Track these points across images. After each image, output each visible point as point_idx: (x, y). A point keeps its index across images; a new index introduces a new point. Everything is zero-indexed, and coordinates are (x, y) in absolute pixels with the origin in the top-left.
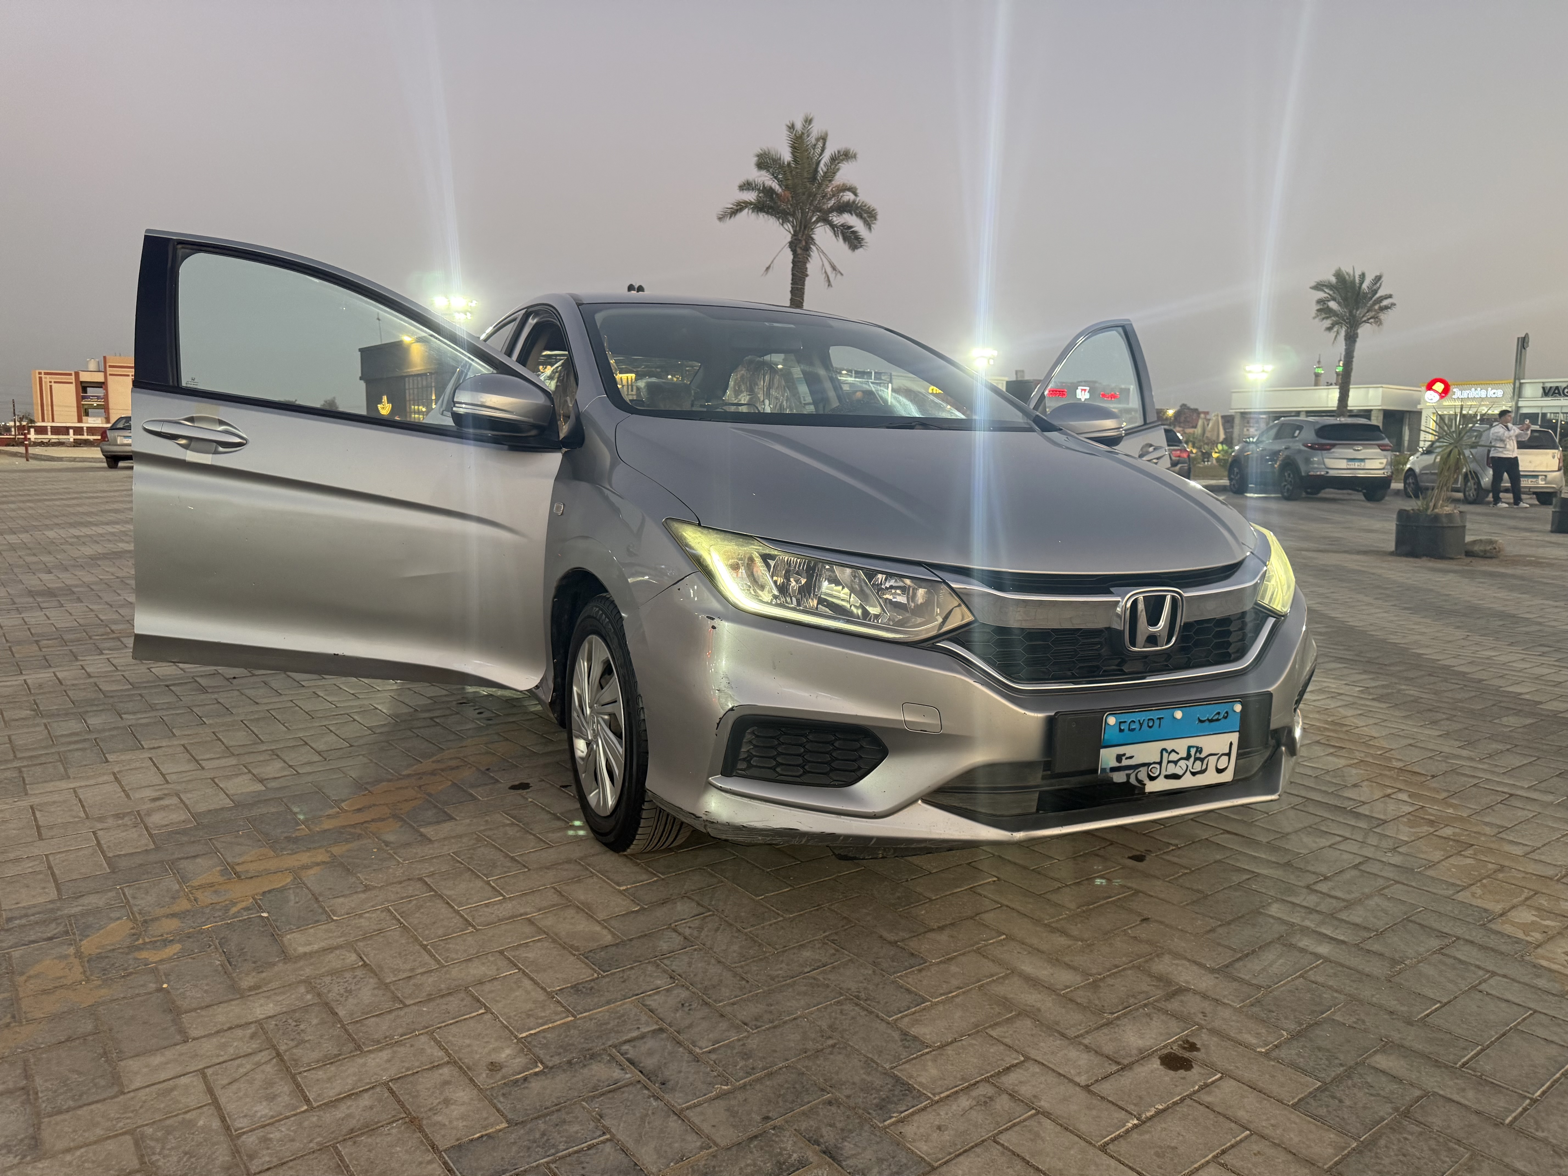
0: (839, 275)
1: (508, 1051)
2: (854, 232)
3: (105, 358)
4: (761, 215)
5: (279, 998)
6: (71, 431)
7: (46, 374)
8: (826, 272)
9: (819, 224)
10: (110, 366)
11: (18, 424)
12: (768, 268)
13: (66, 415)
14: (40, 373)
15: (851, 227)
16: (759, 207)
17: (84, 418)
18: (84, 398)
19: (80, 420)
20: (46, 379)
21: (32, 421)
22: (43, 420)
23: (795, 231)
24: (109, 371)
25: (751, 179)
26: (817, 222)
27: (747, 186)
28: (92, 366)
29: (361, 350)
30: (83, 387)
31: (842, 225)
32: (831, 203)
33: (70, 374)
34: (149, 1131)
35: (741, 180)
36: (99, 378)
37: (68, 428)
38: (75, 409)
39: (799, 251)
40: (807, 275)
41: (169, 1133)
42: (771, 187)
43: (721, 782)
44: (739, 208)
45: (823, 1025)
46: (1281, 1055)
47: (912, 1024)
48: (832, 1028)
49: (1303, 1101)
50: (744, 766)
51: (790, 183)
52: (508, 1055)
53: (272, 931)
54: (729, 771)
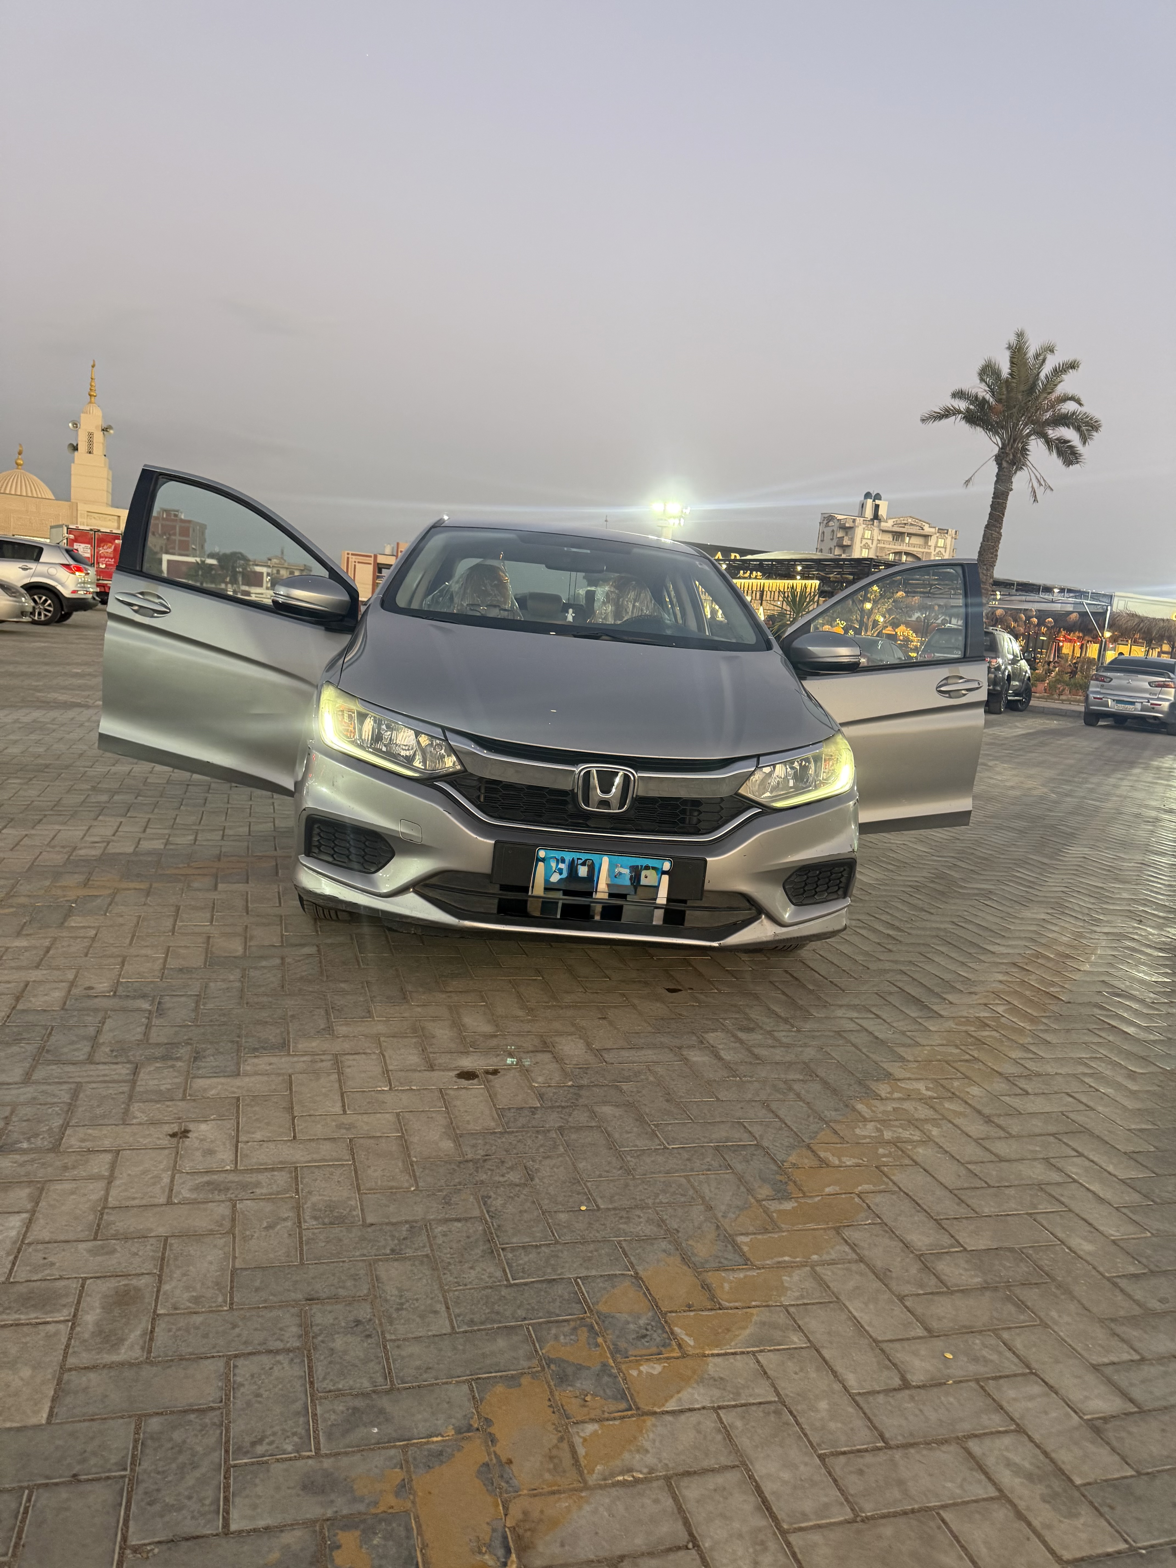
0: (1048, 491)
1: (105, 985)
2: (1071, 447)
3: (398, 544)
4: (971, 426)
7: (352, 554)
8: (1032, 486)
9: (1033, 437)
12: (968, 481)
14: (348, 554)
15: (1069, 441)
16: (971, 418)
18: (378, 577)
20: (352, 559)
23: (1003, 444)
25: (964, 390)
26: (1029, 435)
27: (958, 394)
28: (388, 551)
30: (379, 568)
31: (1057, 439)
32: (1048, 415)
33: (370, 556)
35: (956, 388)
36: (392, 561)
38: (371, 587)
39: (1005, 464)
40: (1011, 490)
42: (984, 398)
43: (303, 859)
44: (947, 413)
45: (290, 1013)
46: (543, 1090)
47: (342, 1025)
48: (293, 1016)
49: (509, 1109)
50: (316, 851)
51: (1004, 397)
52: (103, 985)
53: (69, 913)
54: (308, 853)
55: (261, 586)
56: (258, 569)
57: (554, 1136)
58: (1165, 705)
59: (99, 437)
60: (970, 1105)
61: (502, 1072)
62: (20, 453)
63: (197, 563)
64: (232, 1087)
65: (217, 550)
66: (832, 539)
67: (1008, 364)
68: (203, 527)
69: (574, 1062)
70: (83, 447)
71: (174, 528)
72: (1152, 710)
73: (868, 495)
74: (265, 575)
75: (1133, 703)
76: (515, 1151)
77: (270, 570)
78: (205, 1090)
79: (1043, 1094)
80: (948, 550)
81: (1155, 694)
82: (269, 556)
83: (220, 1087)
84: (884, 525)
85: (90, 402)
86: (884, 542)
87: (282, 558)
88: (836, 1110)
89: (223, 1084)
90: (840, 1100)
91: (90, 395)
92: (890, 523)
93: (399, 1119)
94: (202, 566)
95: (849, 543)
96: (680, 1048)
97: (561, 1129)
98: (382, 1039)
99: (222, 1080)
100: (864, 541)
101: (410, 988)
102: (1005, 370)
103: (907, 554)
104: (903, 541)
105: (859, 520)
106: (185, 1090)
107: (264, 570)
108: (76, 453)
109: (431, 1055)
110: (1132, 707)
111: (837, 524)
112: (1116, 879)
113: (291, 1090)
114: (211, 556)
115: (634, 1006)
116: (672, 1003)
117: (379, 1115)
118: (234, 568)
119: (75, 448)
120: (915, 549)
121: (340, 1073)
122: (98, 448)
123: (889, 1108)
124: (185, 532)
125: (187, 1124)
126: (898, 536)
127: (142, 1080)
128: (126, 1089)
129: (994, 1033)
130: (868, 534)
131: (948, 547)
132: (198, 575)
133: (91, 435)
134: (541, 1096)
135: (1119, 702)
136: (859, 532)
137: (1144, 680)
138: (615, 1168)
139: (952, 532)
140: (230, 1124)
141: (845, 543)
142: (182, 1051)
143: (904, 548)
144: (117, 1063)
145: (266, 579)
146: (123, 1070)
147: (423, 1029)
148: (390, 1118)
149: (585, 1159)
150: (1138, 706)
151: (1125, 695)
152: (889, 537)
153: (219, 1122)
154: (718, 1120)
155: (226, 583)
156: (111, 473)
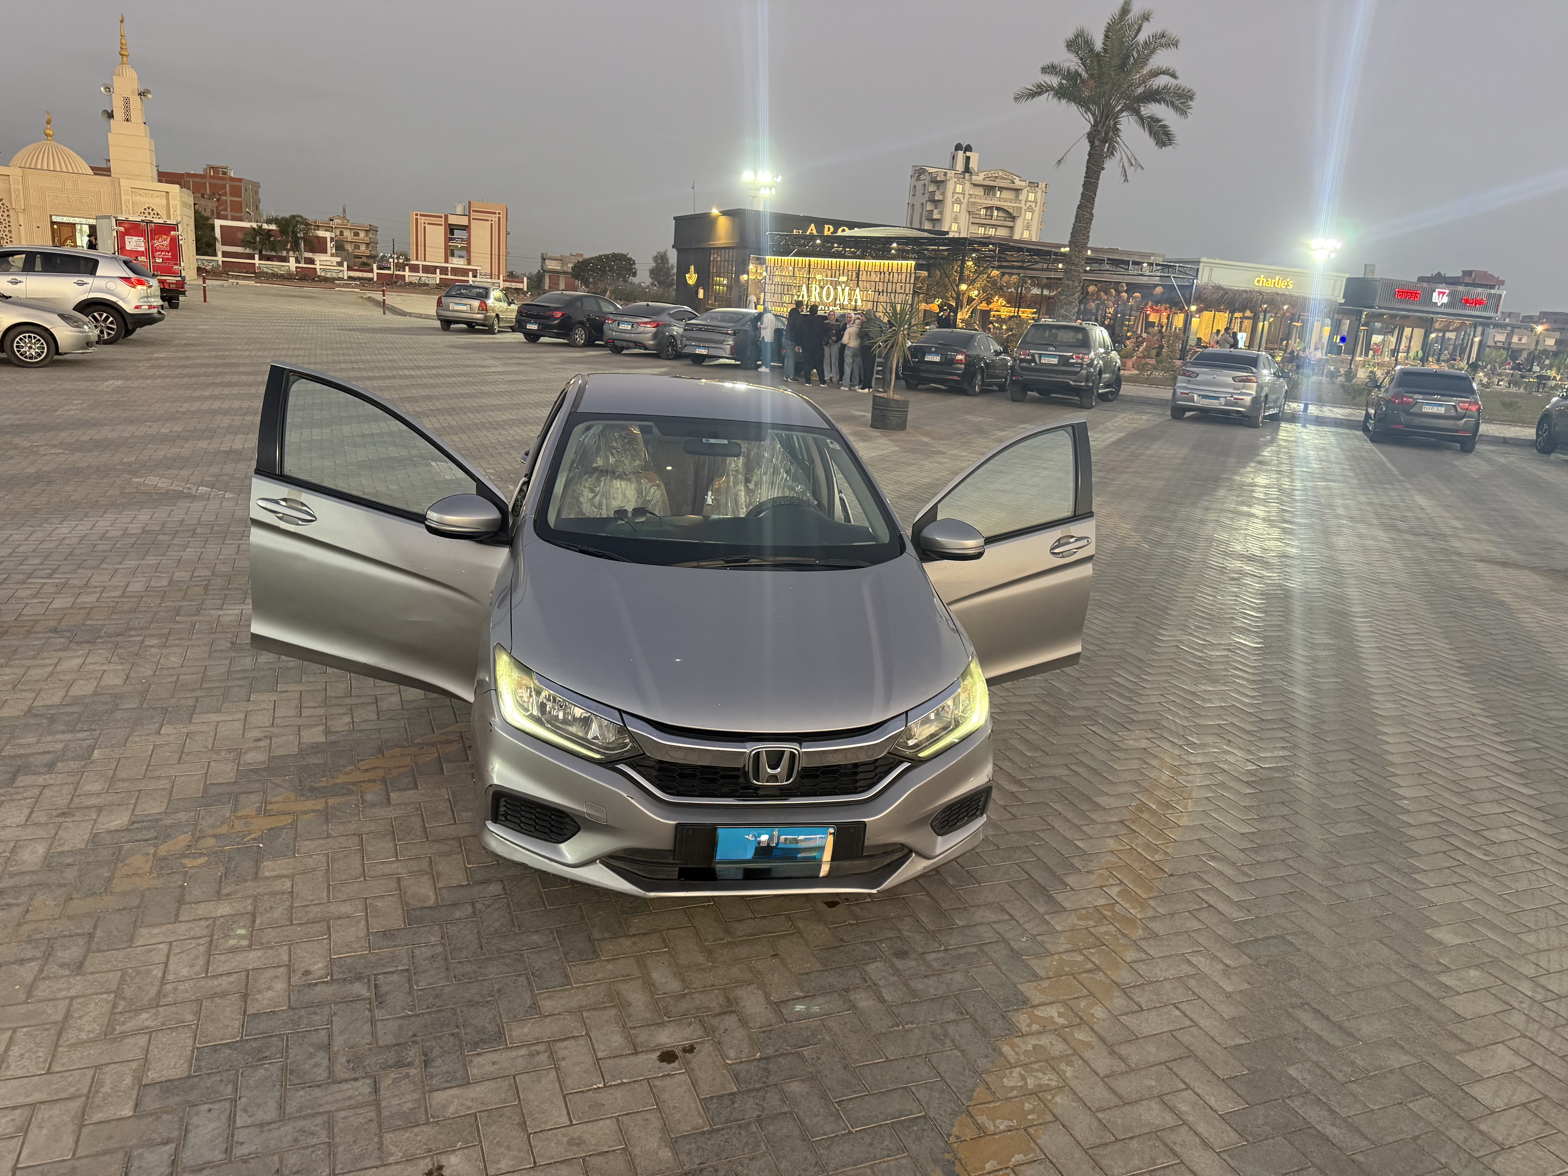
0: (1139, 169)
1: (320, 965)
2: (1164, 126)
3: (470, 202)
4: (1064, 102)
5: (235, 904)
6: (438, 271)
7: (421, 215)
8: (1123, 167)
9: (1124, 114)
10: (474, 211)
11: (396, 261)
12: (1059, 162)
13: (435, 256)
14: (417, 215)
15: (1161, 119)
16: (1061, 93)
17: (450, 258)
18: (451, 239)
19: (446, 261)
20: (422, 220)
21: (408, 260)
22: (417, 259)
23: (1095, 121)
24: (472, 216)
25: (1056, 63)
26: (1121, 111)
27: (1050, 69)
28: (459, 210)
29: (675, 218)
30: (451, 229)
31: (1148, 117)
32: (1140, 90)
33: (441, 217)
34: (130, 971)
35: (1046, 62)
36: (464, 221)
37: (436, 267)
38: (443, 251)
39: (1097, 143)
40: (1103, 169)
41: (138, 974)
42: (1077, 72)
43: (491, 826)
44: (1040, 90)
45: (496, 987)
46: (737, 1067)
47: (545, 998)
48: (499, 990)
49: (711, 1098)
50: (503, 819)
51: (1095, 72)
52: (318, 967)
53: (258, 858)
54: (495, 820)
55: (324, 251)
56: (321, 233)
57: (755, 1130)
58: (1248, 399)
59: (135, 101)
60: (1095, 1032)
61: (698, 1048)
62: (48, 123)
63: (254, 229)
64: (466, 1100)
65: (274, 215)
66: (924, 194)
67: (1102, 37)
68: (256, 186)
69: (758, 1024)
70: (119, 114)
71: (224, 187)
72: (1236, 404)
73: (958, 147)
74: (329, 240)
75: (1217, 398)
76: (724, 1155)
77: (333, 235)
78: (444, 1107)
79: (1155, 1008)
80: (1038, 204)
81: (1238, 389)
82: (331, 216)
83: (456, 1101)
84: (976, 179)
85: (122, 63)
86: (976, 196)
87: (344, 218)
88: (986, 1057)
89: (457, 1097)
90: (989, 1043)
91: (122, 55)
92: (982, 176)
93: (619, 1126)
94: (259, 231)
95: (941, 198)
96: (847, 990)
97: (759, 1119)
98: (585, 1014)
99: (456, 1091)
100: (956, 196)
101: (596, 935)
102: (1098, 46)
103: (998, 209)
104: (994, 195)
105: (951, 174)
106: (426, 1110)
107: (328, 235)
108: (112, 121)
109: (632, 1032)
110: (1216, 401)
111: (928, 178)
112: (1206, 677)
113: (519, 1098)
114: (269, 222)
115: (799, 932)
116: (833, 923)
117: (601, 1123)
118: (294, 233)
119: (111, 115)
120: (1006, 204)
121: (557, 1069)
122: (137, 115)
123: (1030, 1047)
124: (236, 191)
125: (439, 1157)
126: (989, 190)
127: (385, 1099)
128: (373, 1115)
129: (1111, 928)
130: (959, 188)
131: (1039, 201)
132: (255, 242)
133: (127, 100)
134: (736, 1077)
135: (1204, 397)
136: (950, 185)
137: (1228, 376)
138: (810, 1165)
139: (1042, 185)
140: (475, 1153)
141: (936, 198)
142: (411, 1054)
143: (995, 203)
144: (356, 1079)
145: (330, 245)
146: (363, 1087)
147: (618, 993)
148: (610, 1124)
149: (784, 1156)
150: (1223, 401)
151: (1210, 390)
152: (980, 192)
153: (466, 1151)
154: (890, 1087)
155: (288, 251)
156: (153, 142)
